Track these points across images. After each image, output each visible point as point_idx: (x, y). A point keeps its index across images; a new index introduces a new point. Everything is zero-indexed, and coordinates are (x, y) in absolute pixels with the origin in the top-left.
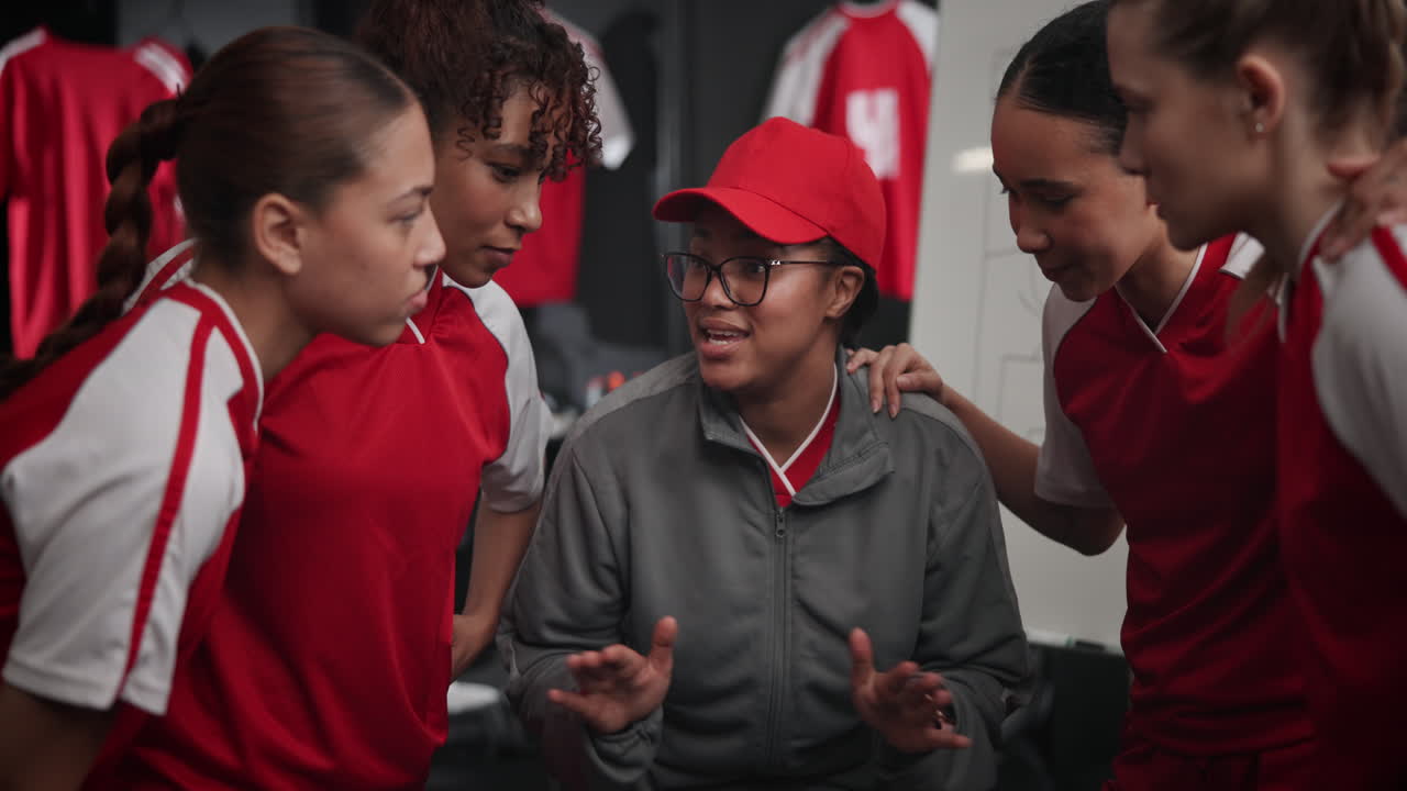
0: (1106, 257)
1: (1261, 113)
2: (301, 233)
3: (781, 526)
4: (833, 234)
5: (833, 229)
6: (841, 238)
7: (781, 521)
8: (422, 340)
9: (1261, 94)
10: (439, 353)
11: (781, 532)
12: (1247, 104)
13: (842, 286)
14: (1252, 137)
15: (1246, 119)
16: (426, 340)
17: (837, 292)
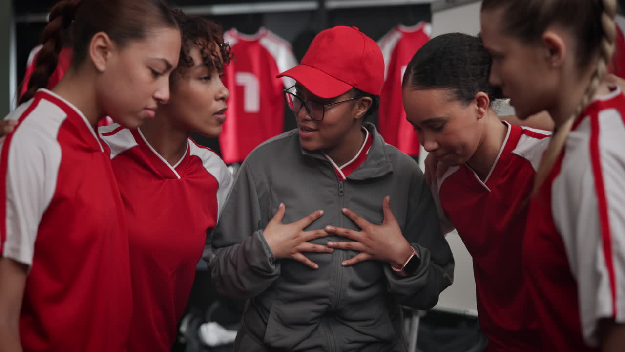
0: (464, 146)
1: (555, 58)
2: (110, 55)
3: (341, 190)
4: (356, 87)
5: (355, 84)
6: (359, 88)
7: (341, 188)
8: (179, 177)
9: (554, 49)
10: (187, 188)
11: (341, 192)
12: (548, 54)
13: (362, 105)
14: (551, 68)
15: (548, 60)
16: (181, 177)
17: (359, 107)
